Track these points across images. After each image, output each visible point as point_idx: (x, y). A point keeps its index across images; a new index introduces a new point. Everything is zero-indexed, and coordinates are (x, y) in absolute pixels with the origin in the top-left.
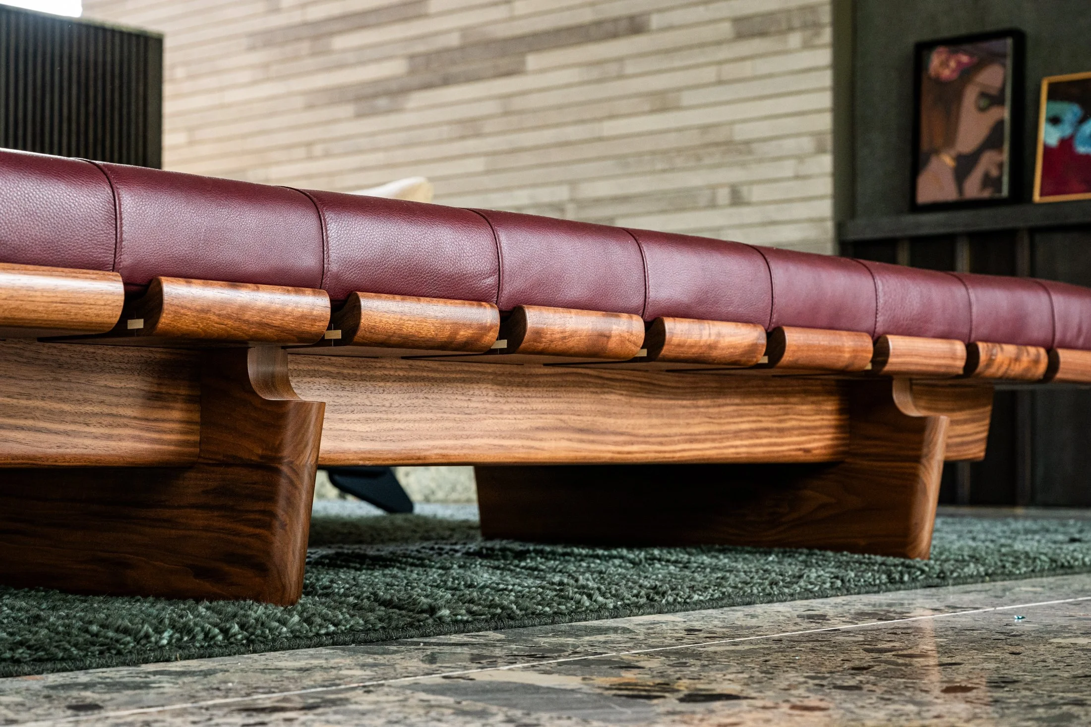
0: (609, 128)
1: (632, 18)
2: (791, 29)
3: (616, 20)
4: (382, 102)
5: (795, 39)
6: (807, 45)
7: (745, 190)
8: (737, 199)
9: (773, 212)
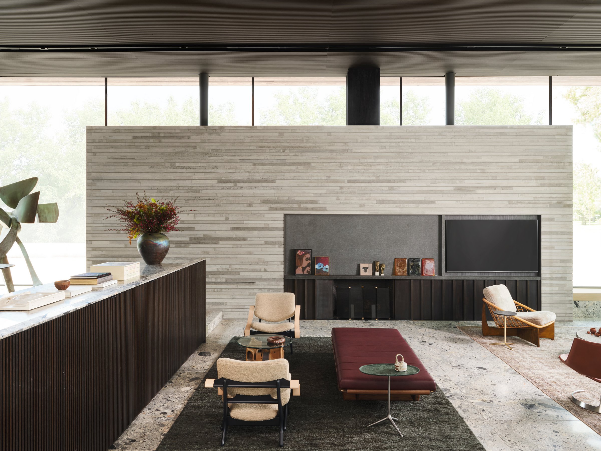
0: (238, 256)
1: (243, 238)
2: (276, 244)
3: (240, 238)
4: (183, 245)
5: (277, 246)
6: (279, 247)
7: (267, 269)
8: (265, 270)
9: (272, 273)
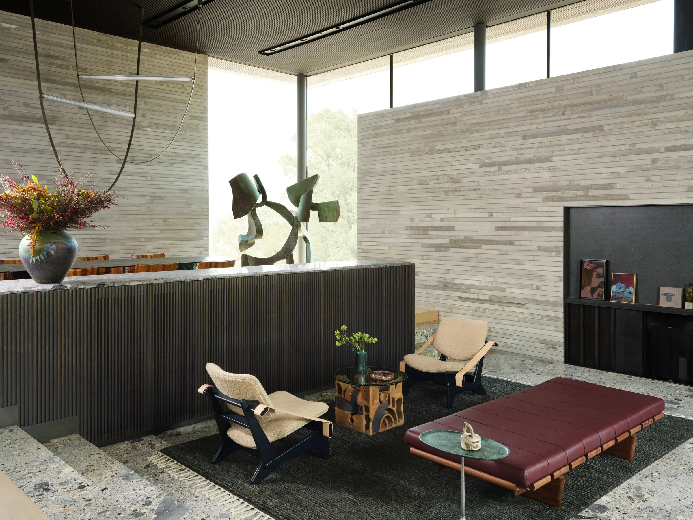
0: (504, 266)
1: (510, 241)
2: (552, 251)
3: (506, 241)
4: (443, 249)
5: (554, 254)
6: (557, 256)
7: (540, 287)
8: (538, 288)
9: (547, 293)
